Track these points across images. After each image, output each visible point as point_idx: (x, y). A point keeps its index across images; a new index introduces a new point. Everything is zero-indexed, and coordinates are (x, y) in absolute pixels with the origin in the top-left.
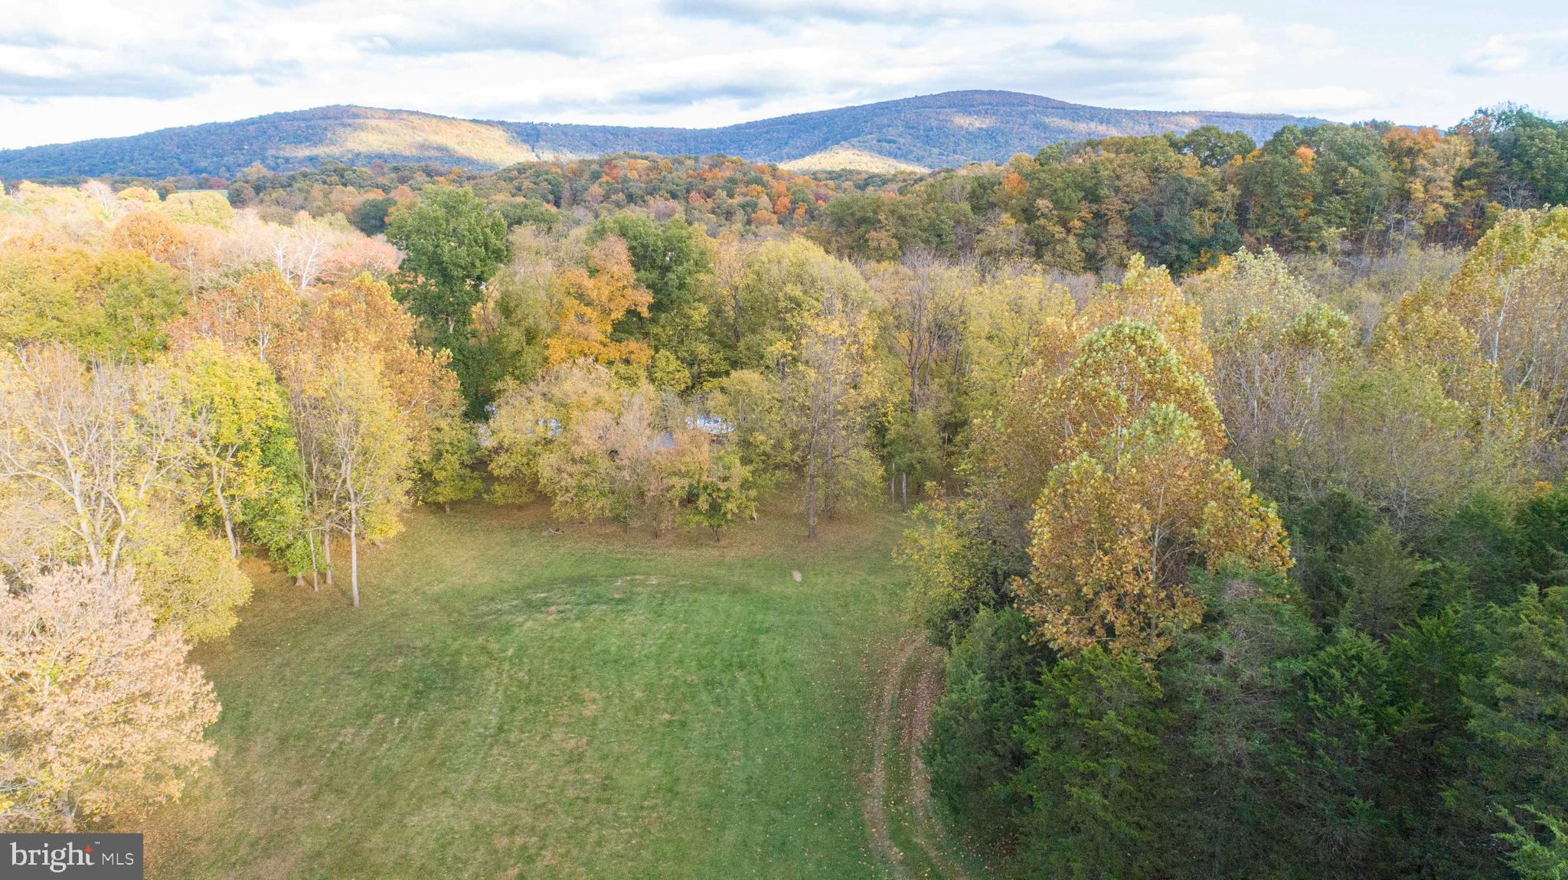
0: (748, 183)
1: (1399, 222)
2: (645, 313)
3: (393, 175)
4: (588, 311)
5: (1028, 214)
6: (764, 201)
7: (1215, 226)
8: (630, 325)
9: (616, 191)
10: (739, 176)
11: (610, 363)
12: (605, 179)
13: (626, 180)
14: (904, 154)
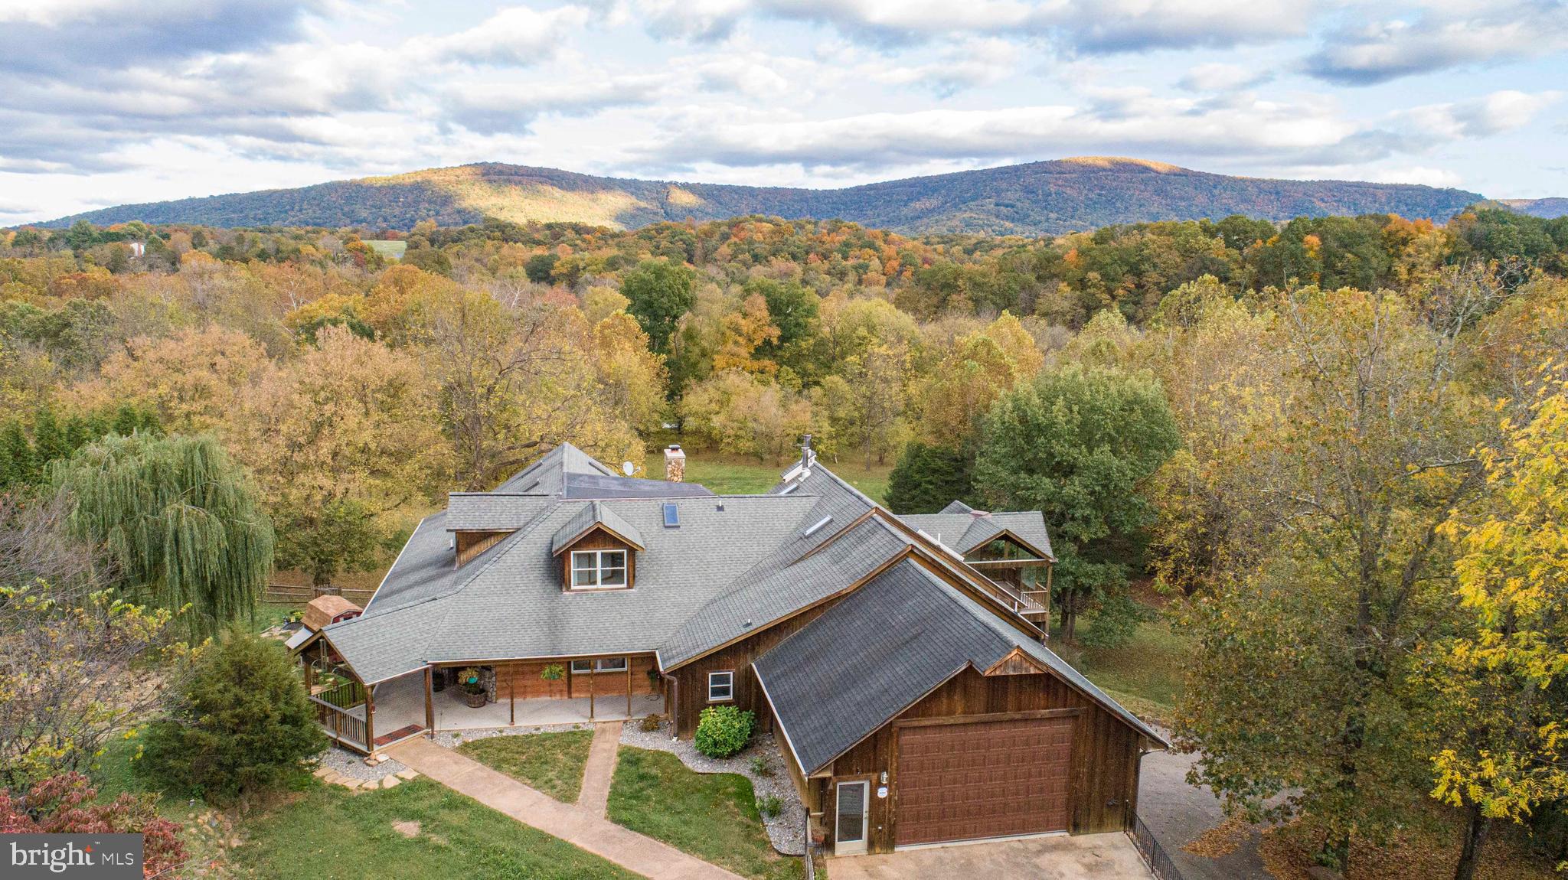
0: (861, 247)
2: (775, 341)
3: (548, 232)
4: (740, 339)
5: (1082, 284)
6: (875, 263)
8: (764, 350)
9: (743, 252)
10: (853, 240)
11: (752, 373)
12: (734, 239)
13: (751, 242)
14: (1021, 218)
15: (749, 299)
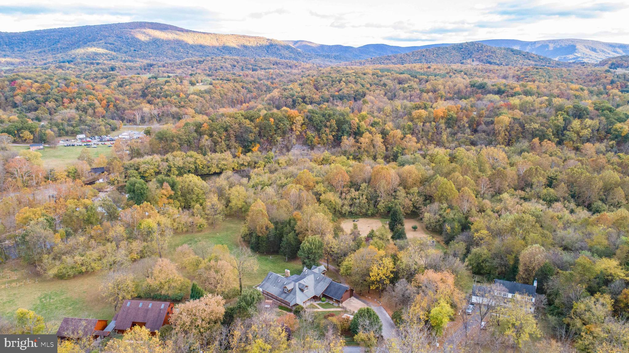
0: (87, 94)
1: (291, 135)
5: (211, 135)
6: (96, 102)
7: (255, 137)
8: (170, 197)
10: (81, 90)
12: (19, 91)
13: (30, 94)
14: (119, 50)
15: (164, 185)
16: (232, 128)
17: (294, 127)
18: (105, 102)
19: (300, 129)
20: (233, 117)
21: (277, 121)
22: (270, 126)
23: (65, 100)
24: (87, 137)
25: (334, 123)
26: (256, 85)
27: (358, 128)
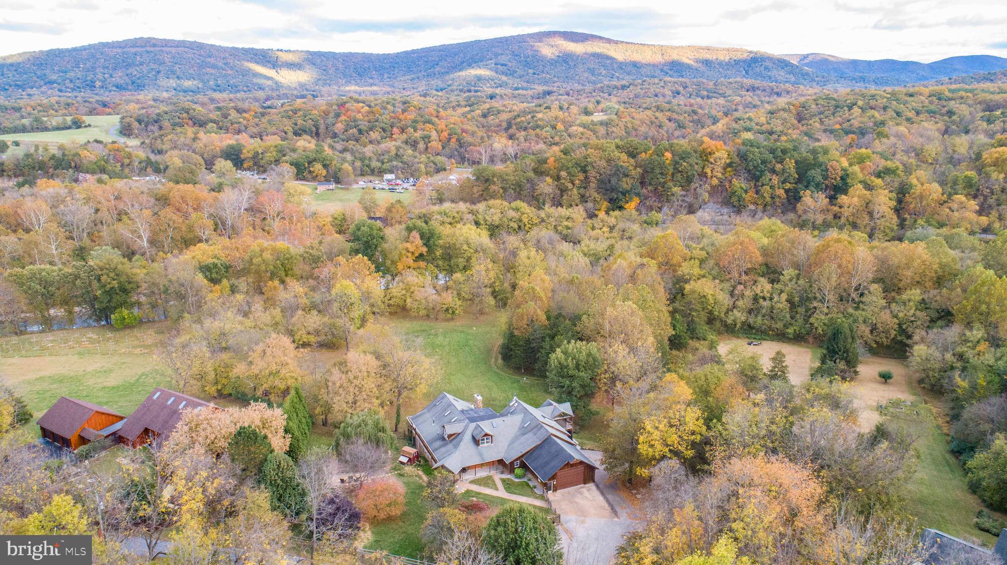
0: (425, 123)
1: (701, 185)
2: (425, 254)
4: (409, 254)
5: (558, 178)
6: (434, 134)
7: (632, 184)
8: (420, 257)
9: (351, 127)
10: (419, 119)
11: (416, 269)
12: (343, 118)
13: (355, 121)
14: (511, 73)
15: (412, 234)
16: (593, 167)
17: (708, 171)
18: (445, 134)
19: (719, 175)
20: (600, 149)
21: (677, 158)
22: (662, 166)
23: (395, 130)
24: (397, 178)
25: (790, 164)
26: (695, 117)
27: (842, 178)
